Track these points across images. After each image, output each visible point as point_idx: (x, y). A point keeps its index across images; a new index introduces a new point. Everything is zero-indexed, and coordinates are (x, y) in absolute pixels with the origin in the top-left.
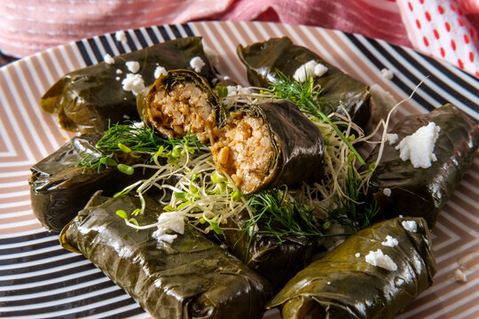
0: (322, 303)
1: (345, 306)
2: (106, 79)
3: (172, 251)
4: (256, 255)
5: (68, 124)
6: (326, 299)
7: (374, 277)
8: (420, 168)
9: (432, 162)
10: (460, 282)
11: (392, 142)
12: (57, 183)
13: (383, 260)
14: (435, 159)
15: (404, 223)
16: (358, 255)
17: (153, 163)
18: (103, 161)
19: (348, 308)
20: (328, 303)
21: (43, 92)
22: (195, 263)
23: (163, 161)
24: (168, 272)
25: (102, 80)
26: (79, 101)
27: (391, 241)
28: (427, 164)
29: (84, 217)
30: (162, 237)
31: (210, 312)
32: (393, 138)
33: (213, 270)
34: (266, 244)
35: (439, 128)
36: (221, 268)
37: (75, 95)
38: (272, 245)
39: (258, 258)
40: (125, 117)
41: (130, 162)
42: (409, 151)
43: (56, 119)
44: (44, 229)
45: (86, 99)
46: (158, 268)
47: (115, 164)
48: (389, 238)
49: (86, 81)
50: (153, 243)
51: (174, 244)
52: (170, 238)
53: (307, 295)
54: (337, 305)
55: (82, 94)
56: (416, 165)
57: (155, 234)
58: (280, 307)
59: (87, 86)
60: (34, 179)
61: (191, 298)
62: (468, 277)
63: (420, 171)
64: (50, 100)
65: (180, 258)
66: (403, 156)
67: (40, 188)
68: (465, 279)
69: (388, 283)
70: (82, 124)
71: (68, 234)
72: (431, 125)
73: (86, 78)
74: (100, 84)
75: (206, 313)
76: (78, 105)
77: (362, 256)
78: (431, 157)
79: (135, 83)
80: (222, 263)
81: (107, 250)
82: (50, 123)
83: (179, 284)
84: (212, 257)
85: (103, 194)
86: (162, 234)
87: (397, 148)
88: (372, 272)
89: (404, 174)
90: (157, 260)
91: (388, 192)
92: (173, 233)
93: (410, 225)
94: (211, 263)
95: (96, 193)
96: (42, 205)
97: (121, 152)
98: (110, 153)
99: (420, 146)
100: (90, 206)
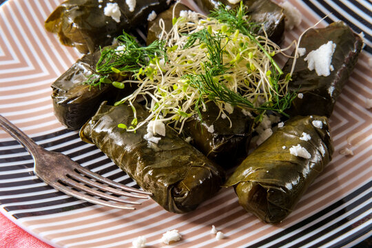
0: (265, 187)
1: (280, 187)
2: (92, 8)
3: (158, 149)
4: (215, 147)
5: (66, 41)
6: (267, 184)
7: (296, 164)
8: (322, 76)
9: (330, 71)
10: (349, 156)
11: (302, 54)
12: (73, 99)
13: (302, 152)
14: (333, 69)
15: (314, 123)
16: (284, 147)
17: (137, 80)
18: (102, 80)
19: (281, 189)
20: (269, 187)
21: (46, 18)
22: (174, 158)
23: (143, 77)
24: (156, 166)
25: (88, 8)
26: (75, 26)
27: (306, 137)
28: (327, 73)
29: (96, 121)
30: (151, 139)
31: (186, 195)
32: (302, 51)
33: (186, 163)
34: (221, 140)
35: (335, 45)
36: (192, 162)
37: (71, 21)
38: (225, 140)
39: (216, 150)
40: (108, 36)
41: (120, 79)
42: (314, 63)
43: (57, 37)
44: (64, 127)
45: (79, 25)
46: (150, 162)
47: (110, 82)
48: (304, 134)
49: (77, 10)
50: (145, 143)
51: (159, 144)
52: (156, 140)
53: (253, 181)
54: (274, 188)
55: (76, 20)
56: (319, 74)
57: (146, 137)
58: (235, 187)
59: (79, 14)
60: (55, 94)
61: (173, 185)
62: (353, 152)
63: (322, 78)
64: (51, 23)
65: (163, 155)
66: (310, 67)
67: (60, 102)
68: (352, 154)
69: (305, 167)
70: (77, 41)
71: (85, 131)
72: (330, 43)
73: (77, 8)
74: (88, 12)
75: (183, 195)
76: (73, 29)
77: (287, 149)
78: (329, 68)
79: (114, 11)
80: (192, 158)
81: (114, 147)
82: (53, 40)
83: (165, 175)
84: (185, 154)
85: (107, 104)
86: (150, 137)
87: (305, 59)
88: (295, 161)
89: (312, 81)
90: (149, 156)
91: (300, 96)
92: (157, 136)
93: (318, 124)
94: (185, 158)
95: (103, 104)
96: (62, 113)
97: (114, 73)
98: (106, 74)
99: (322, 59)
100: (99, 113)
